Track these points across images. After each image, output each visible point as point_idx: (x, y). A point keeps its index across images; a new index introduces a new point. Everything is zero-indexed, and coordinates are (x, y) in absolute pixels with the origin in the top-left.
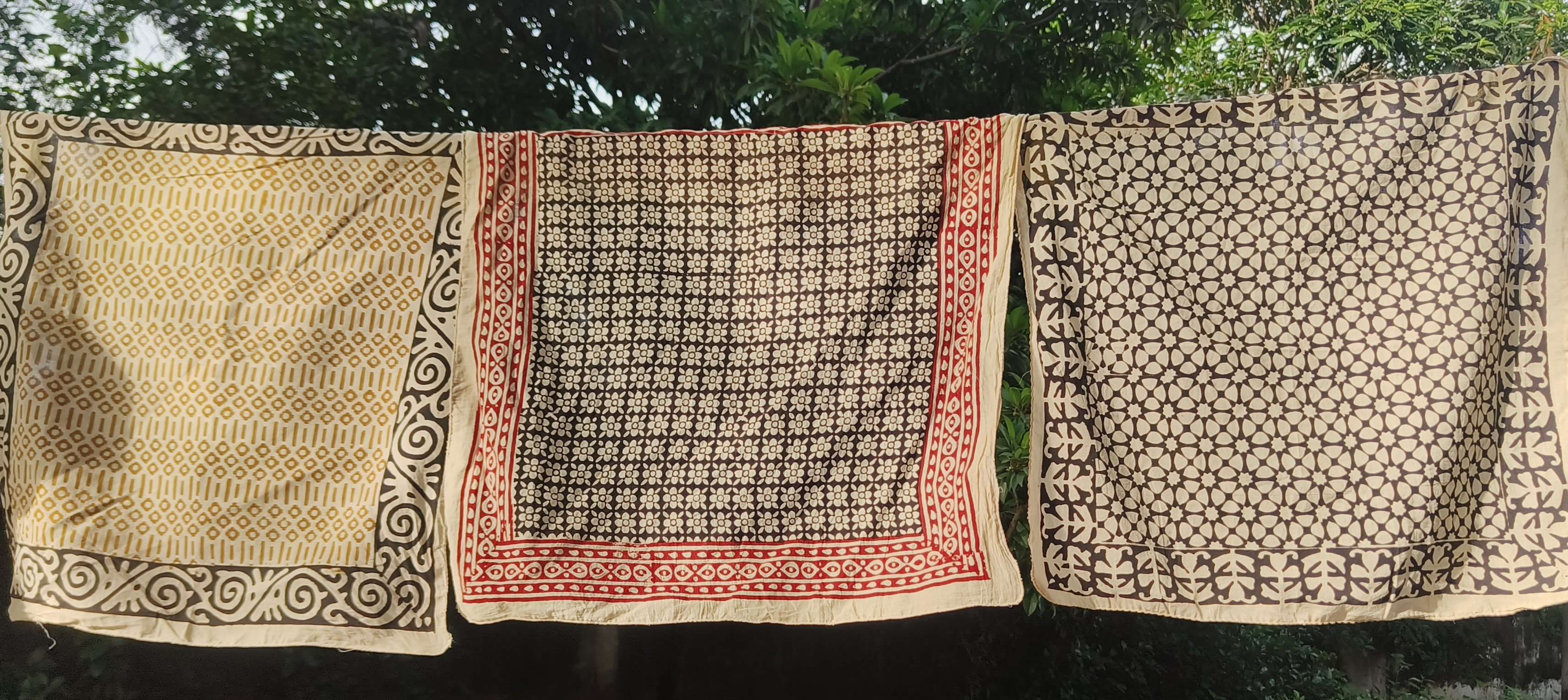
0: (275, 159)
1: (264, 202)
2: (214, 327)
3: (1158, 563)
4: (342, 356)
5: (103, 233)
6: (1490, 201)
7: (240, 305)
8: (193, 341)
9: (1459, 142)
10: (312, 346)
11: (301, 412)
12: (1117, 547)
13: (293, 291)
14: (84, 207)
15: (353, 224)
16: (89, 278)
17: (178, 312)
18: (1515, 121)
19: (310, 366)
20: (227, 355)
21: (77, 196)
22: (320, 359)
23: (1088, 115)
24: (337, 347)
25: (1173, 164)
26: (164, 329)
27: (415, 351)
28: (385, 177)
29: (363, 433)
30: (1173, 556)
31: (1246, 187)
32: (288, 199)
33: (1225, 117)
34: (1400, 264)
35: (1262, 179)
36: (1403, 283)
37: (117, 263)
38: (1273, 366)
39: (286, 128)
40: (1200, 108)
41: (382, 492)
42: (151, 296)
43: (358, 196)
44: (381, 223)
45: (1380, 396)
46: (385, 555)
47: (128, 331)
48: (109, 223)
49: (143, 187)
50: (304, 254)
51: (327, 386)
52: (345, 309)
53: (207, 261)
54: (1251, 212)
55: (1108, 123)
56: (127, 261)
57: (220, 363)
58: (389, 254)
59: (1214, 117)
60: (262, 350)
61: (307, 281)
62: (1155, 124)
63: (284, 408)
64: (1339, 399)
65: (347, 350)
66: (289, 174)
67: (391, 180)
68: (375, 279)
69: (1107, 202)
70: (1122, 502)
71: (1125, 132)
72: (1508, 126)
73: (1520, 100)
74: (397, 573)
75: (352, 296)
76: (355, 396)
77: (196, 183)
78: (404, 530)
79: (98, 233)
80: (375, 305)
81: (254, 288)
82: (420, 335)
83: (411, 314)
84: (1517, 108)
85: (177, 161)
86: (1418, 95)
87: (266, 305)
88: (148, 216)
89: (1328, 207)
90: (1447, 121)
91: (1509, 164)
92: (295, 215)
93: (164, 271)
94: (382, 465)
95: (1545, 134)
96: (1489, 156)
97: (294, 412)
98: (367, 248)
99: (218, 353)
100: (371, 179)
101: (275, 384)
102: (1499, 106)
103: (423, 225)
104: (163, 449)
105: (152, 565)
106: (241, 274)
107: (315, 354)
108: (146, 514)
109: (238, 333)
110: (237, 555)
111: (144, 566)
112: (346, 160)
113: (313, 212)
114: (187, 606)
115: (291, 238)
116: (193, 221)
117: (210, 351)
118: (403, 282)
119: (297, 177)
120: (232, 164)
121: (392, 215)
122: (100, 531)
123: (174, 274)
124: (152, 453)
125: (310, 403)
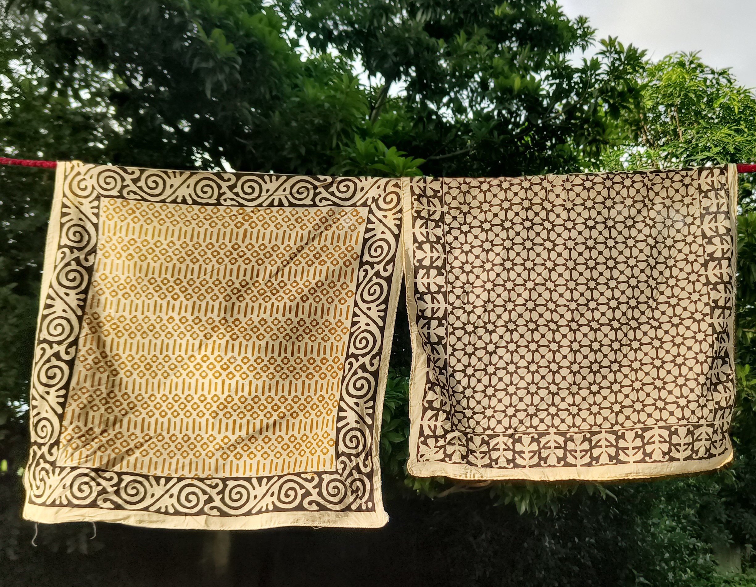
1: (245, 236)
2: (217, 319)
4: (304, 335)
7: (233, 304)
8: (202, 328)
10: (285, 330)
11: (280, 373)
13: (269, 294)
15: (306, 250)
17: (190, 309)
19: (284, 343)
20: (227, 337)
21: (115, 234)
22: (291, 338)
24: (301, 329)
26: (180, 320)
27: (353, 330)
28: (327, 220)
29: (322, 385)
32: (261, 235)
41: (338, 422)
43: (310, 232)
44: (325, 249)
46: (343, 462)
47: (153, 322)
48: (138, 250)
49: (161, 227)
50: (274, 269)
52: (305, 304)
53: (195, 275)
56: (150, 276)
57: (223, 342)
60: (251, 333)
61: (277, 287)
63: (269, 371)
66: (261, 218)
67: (330, 222)
68: (323, 284)
74: (351, 474)
75: (309, 296)
76: (315, 361)
77: (197, 224)
78: (354, 445)
79: (130, 257)
80: (324, 301)
81: (242, 293)
82: (356, 319)
83: (348, 306)
85: (184, 210)
87: (251, 304)
88: (165, 246)
92: (267, 244)
93: (178, 282)
94: (336, 404)
97: (275, 373)
98: (316, 264)
99: (221, 336)
100: (317, 221)
101: (262, 355)
103: (353, 249)
104: (183, 400)
105: (180, 479)
106: (233, 283)
107: (288, 334)
108: (173, 445)
109: (233, 322)
110: (241, 470)
111: (174, 481)
112: (300, 210)
113: (279, 243)
114: (205, 504)
115: (265, 260)
116: (196, 249)
117: (215, 335)
118: (341, 286)
119: (267, 220)
120: (222, 212)
121: (332, 244)
122: (145, 459)
123: (185, 284)
124: (174, 403)
125: (285, 367)
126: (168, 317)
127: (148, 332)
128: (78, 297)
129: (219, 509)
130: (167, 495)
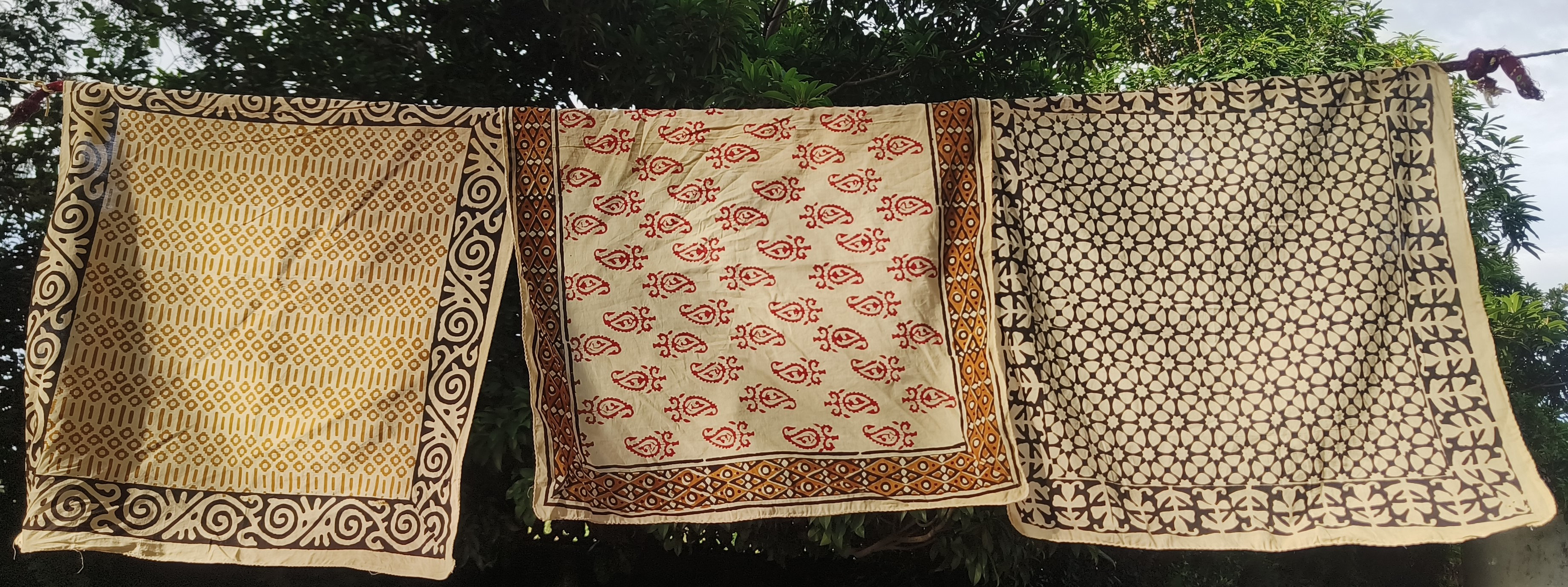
0: (314, 128)
1: (305, 167)
2: (268, 281)
3: (1110, 497)
5: (160, 193)
6: (1379, 180)
7: (290, 261)
9: (1348, 129)
10: (355, 299)
12: (1071, 482)
13: (335, 248)
14: (143, 168)
15: (385, 187)
16: (147, 232)
17: (233, 266)
18: (1393, 113)
19: (353, 317)
20: (281, 307)
21: (136, 159)
22: (361, 310)
23: (1030, 102)
24: (376, 299)
25: (1105, 144)
26: (220, 281)
27: (444, 304)
28: (413, 146)
30: (1122, 490)
31: (1170, 165)
32: (326, 165)
33: (1148, 105)
34: (1304, 232)
35: (1182, 159)
36: (1308, 249)
37: (173, 220)
38: (1198, 322)
39: (323, 100)
40: (1127, 98)
42: (206, 250)
43: (389, 162)
44: (410, 186)
45: (1293, 348)
46: (420, 488)
47: (184, 281)
48: (166, 183)
49: (198, 153)
50: (343, 214)
51: (367, 333)
52: (381, 265)
53: (257, 221)
54: (1175, 186)
55: (1047, 109)
56: (182, 219)
58: (418, 215)
59: (1139, 106)
60: (312, 302)
61: (346, 239)
62: (1088, 110)
63: (331, 354)
64: (1257, 352)
65: (384, 301)
66: (326, 141)
67: (419, 148)
69: (1049, 177)
70: (1072, 440)
71: (1062, 116)
72: (1389, 118)
73: (1397, 96)
75: (387, 254)
77: (243, 148)
79: (156, 192)
80: (407, 261)
81: (302, 246)
82: (447, 289)
83: (438, 269)
84: (1395, 103)
85: (224, 129)
86: (1312, 89)
87: (313, 261)
88: (201, 178)
89: (1242, 181)
90: (1338, 112)
91: (1392, 150)
92: (334, 179)
93: (218, 229)
95: (1425, 123)
96: (1374, 143)
97: (322, 357)
98: (398, 209)
99: (273, 305)
100: (400, 146)
101: (324, 332)
102: (1379, 101)
103: (447, 188)
104: (220, 388)
105: (207, 494)
106: (290, 233)
107: (357, 306)
108: (201, 447)
109: (290, 286)
110: (286, 485)
111: (200, 495)
112: (377, 129)
113: (349, 176)
114: (238, 530)
115: (331, 200)
116: (242, 183)
117: (265, 303)
118: (431, 240)
119: (334, 144)
120: (275, 132)
121: (420, 180)
122: (161, 465)
123: (227, 231)
124: (208, 391)
125: (352, 349)
126: (205, 276)
127: (176, 293)
128: (78, 243)
129: (256, 537)
130: (188, 516)
